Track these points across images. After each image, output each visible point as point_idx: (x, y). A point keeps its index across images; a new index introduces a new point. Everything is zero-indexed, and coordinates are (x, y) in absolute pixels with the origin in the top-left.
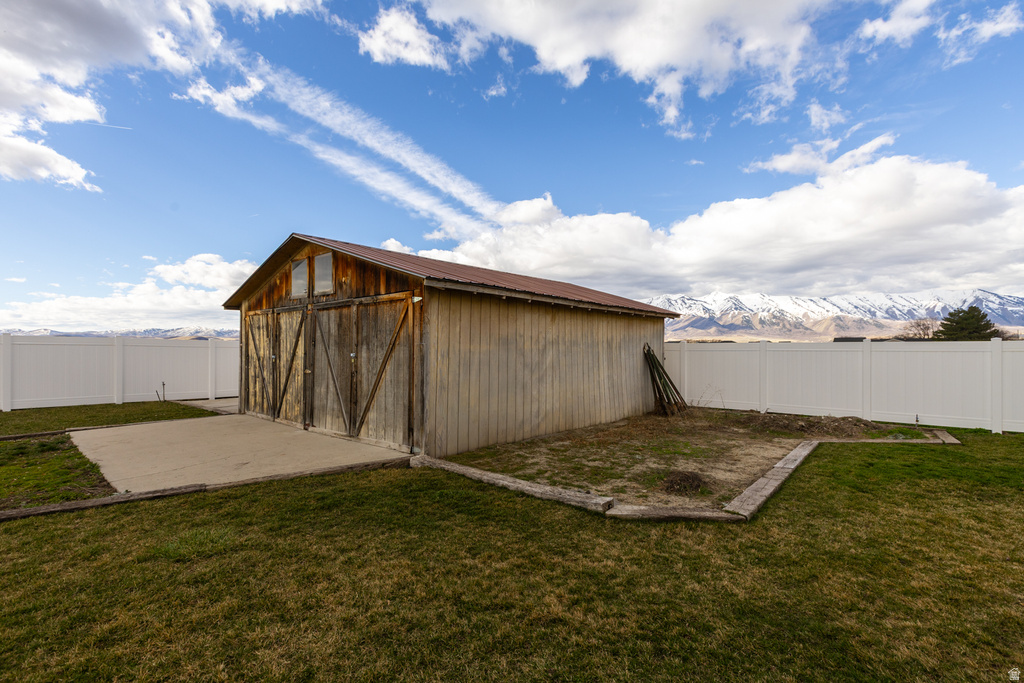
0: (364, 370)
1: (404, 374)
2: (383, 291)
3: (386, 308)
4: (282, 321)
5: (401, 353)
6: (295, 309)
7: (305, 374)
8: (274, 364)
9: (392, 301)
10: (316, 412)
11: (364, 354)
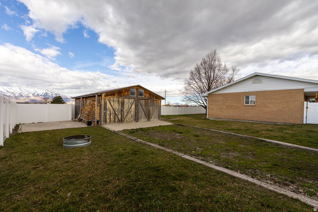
0: (151, 110)
1: (158, 110)
2: (154, 98)
3: (155, 101)
4: (125, 100)
5: (158, 107)
6: (132, 98)
7: (135, 112)
8: (122, 111)
9: (156, 100)
10: (139, 118)
11: (151, 108)
